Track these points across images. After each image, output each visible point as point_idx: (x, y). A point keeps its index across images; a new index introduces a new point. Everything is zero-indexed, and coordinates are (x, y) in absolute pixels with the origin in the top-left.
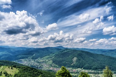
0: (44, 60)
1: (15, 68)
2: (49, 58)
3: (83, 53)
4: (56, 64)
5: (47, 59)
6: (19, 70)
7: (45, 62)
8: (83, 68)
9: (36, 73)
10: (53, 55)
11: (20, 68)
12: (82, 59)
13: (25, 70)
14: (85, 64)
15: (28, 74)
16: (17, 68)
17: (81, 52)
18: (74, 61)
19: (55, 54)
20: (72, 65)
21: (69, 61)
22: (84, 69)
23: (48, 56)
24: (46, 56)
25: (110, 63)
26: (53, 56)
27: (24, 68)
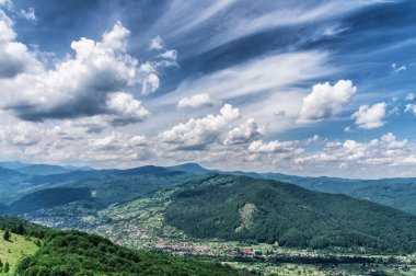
0: (134, 214)
1: (21, 238)
2: (150, 205)
3: (277, 190)
4: (179, 228)
5: (141, 209)
6: (38, 244)
7: (138, 221)
8: (276, 244)
9: (114, 257)
10: (167, 195)
11: (41, 236)
12: (273, 212)
13: (64, 244)
14: (285, 228)
15: (81, 260)
16: (31, 235)
17: (270, 187)
18: (244, 216)
19: (172, 192)
20: (237, 230)
21: (228, 219)
22: (280, 245)
23: (147, 200)
24: (139, 198)
25: (371, 226)
26: (167, 200)
27: (63, 238)
